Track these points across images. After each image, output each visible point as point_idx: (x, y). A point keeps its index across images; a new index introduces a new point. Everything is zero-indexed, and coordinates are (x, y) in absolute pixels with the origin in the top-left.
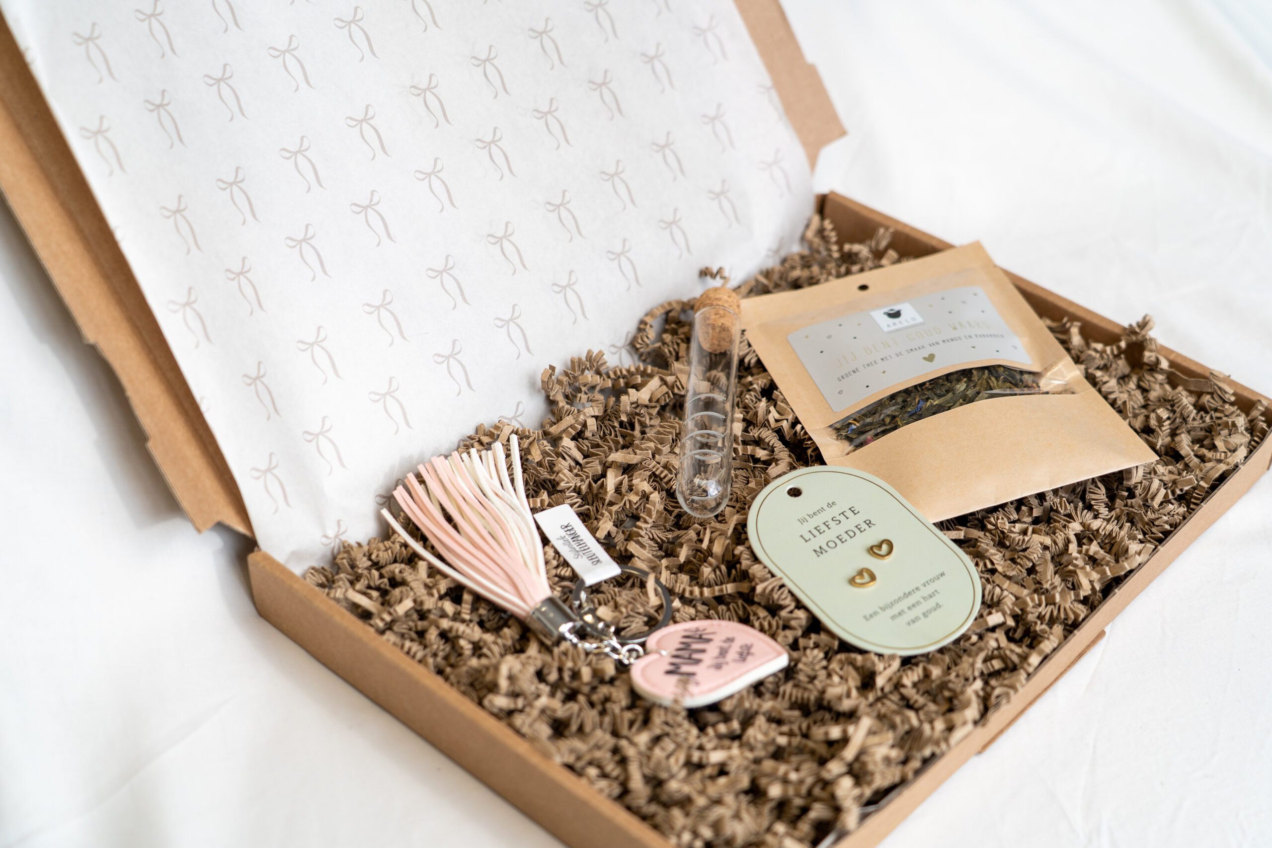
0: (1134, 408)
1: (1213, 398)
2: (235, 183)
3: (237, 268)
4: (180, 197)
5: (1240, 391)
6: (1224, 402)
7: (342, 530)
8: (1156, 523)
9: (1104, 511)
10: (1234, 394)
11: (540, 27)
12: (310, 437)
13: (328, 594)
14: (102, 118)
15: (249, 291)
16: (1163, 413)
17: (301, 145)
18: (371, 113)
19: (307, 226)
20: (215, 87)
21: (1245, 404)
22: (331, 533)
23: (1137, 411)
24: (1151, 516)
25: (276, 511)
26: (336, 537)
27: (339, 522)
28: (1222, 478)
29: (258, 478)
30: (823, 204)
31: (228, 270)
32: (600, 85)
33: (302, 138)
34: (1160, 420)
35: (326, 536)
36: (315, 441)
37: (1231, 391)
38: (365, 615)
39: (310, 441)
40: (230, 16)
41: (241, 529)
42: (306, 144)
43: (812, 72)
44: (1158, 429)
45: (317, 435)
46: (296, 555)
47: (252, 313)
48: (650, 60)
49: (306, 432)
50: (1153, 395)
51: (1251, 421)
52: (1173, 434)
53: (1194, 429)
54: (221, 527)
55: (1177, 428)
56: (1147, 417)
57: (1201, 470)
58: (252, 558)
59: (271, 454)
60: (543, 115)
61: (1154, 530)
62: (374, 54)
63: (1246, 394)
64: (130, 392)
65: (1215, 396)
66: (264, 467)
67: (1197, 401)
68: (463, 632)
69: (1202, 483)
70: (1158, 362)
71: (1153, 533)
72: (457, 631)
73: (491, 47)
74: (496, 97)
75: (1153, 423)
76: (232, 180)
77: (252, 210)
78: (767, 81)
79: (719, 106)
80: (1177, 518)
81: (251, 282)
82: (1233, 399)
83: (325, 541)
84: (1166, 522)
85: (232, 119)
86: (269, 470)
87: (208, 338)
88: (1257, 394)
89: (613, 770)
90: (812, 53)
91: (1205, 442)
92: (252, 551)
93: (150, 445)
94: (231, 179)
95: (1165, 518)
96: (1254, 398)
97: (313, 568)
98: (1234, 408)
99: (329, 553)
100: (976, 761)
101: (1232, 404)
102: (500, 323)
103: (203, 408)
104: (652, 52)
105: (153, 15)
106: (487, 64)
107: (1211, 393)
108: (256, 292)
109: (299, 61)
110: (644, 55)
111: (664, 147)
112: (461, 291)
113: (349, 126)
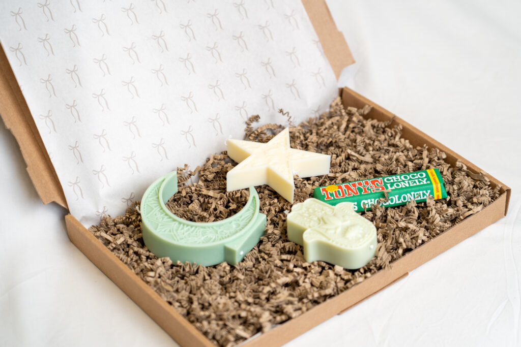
1: (481, 183)
2: (73, 71)
3: (71, 103)
4: (49, 75)
5: (492, 181)
6: (486, 185)
7: (106, 210)
10: (489, 182)
11: (213, 13)
12: (95, 173)
13: (94, 234)
14: (19, 44)
15: (75, 113)
16: (456, 187)
17: (103, 57)
18: (134, 45)
19: (102, 90)
20: (69, 33)
21: (493, 186)
22: (101, 211)
25: (78, 199)
26: (103, 212)
27: (104, 207)
29: (71, 186)
30: (342, 92)
31: (67, 105)
32: (238, 38)
33: (103, 55)
34: (454, 190)
35: (98, 212)
36: (97, 175)
37: (488, 180)
38: (108, 243)
39: (95, 174)
40: (78, 6)
41: (66, 207)
42: (105, 57)
43: (340, 35)
44: (452, 194)
46: (86, 219)
47: (75, 122)
48: (262, 28)
49: (94, 170)
51: (494, 193)
52: (458, 196)
54: (54, 203)
55: (461, 194)
57: (462, 211)
58: (67, 217)
59: (77, 177)
60: (211, 49)
61: (433, 233)
62: (137, 22)
63: (494, 181)
64: (22, 148)
66: (74, 182)
67: (474, 184)
69: (461, 217)
70: (462, 167)
73: (189, 21)
74: (190, 41)
76: (72, 70)
77: (80, 82)
78: (317, 39)
79: (294, 48)
80: (445, 228)
81: (76, 110)
82: (489, 183)
84: (439, 230)
85: (74, 46)
86: (76, 183)
87: (55, 130)
89: (185, 304)
90: (341, 25)
92: (67, 214)
93: (28, 169)
96: (497, 183)
97: (93, 226)
98: (489, 188)
99: (99, 219)
100: (337, 317)
102: (183, 133)
103: (51, 157)
104: (264, 25)
105: (45, 5)
106: (187, 27)
107: (481, 181)
108: (78, 114)
109: (105, 25)
110: (260, 26)
111: (266, 64)
112: (167, 118)
113: (124, 50)
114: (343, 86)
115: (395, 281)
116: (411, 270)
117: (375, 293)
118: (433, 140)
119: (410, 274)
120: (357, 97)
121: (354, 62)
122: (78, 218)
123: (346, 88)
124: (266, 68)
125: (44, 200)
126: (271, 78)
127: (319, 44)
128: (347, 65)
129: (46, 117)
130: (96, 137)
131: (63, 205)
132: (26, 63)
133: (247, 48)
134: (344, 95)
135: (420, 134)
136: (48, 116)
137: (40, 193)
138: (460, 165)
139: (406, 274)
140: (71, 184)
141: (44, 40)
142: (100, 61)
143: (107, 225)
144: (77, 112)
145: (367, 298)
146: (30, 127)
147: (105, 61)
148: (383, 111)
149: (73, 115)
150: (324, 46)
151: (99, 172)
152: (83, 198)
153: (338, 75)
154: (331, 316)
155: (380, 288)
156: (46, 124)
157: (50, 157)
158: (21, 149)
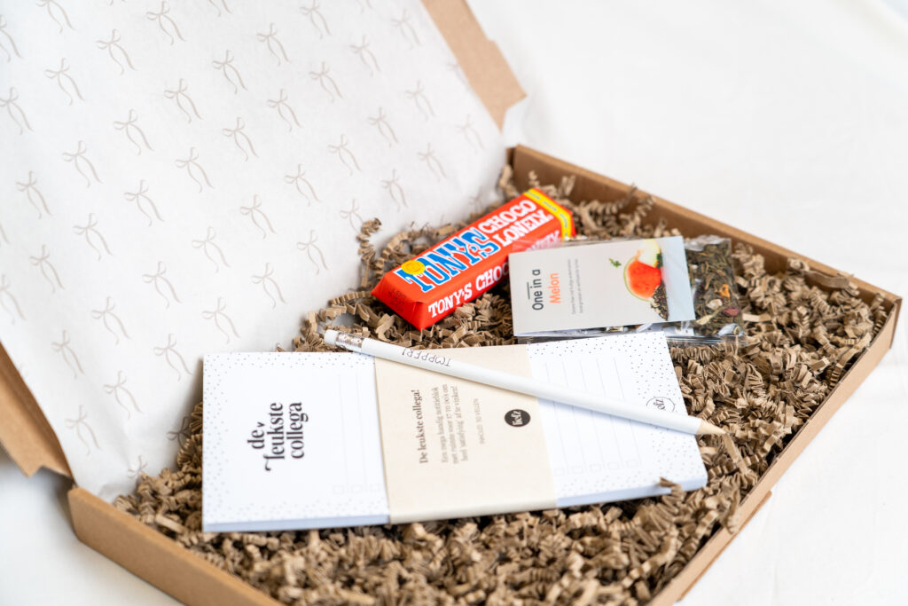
0: (778, 308)
1: (842, 294)
2: (30, 184)
3: (39, 255)
5: (863, 287)
6: (851, 296)
7: (144, 463)
8: (805, 400)
9: (761, 393)
10: (858, 289)
11: (267, 32)
12: (109, 390)
13: (140, 520)
15: (50, 273)
16: (803, 310)
17: (80, 148)
18: (134, 116)
19: (90, 215)
20: (6, 107)
21: (868, 297)
22: (135, 467)
23: (781, 310)
24: (800, 394)
25: (89, 453)
26: (140, 469)
27: (139, 457)
28: (854, 359)
29: (72, 427)
30: (512, 156)
31: (32, 257)
32: (320, 75)
33: (80, 143)
34: (800, 316)
35: (130, 470)
36: (113, 393)
37: (855, 287)
38: (171, 534)
39: (110, 393)
40: (11, 47)
41: (60, 470)
42: (83, 147)
43: (493, 48)
44: (799, 324)
45: (115, 387)
46: (106, 488)
47: (54, 291)
48: (358, 50)
49: (106, 386)
50: (794, 296)
51: (873, 311)
52: (812, 326)
53: (828, 321)
54: (44, 470)
55: (815, 321)
56: (790, 314)
57: (836, 355)
58: (72, 494)
59: (80, 407)
60: (276, 104)
61: (803, 405)
62: (132, 67)
63: (867, 289)
65: (843, 292)
66: (76, 418)
67: (829, 298)
68: (253, 539)
69: (838, 365)
70: (801, 267)
71: (802, 408)
72: (248, 539)
73: (227, 52)
74: (236, 92)
75: (795, 319)
77: (45, 206)
78: (454, 60)
79: (418, 83)
80: (821, 395)
81: (51, 265)
82: (857, 293)
83: (130, 474)
84: (813, 399)
85: (22, 132)
86: (80, 420)
87: (21, 315)
88: (876, 288)
90: (491, 31)
91: (838, 331)
92: (71, 488)
94: (26, 182)
95: (812, 395)
96: (874, 292)
97: (121, 497)
98: (859, 301)
99: (134, 485)
101: (857, 298)
102: (257, 280)
103: (23, 373)
104: (359, 44)
106: (226, 66)
107: (840, 290)
108: (56, 274)
109: (71, 79)
110: (353, 46)
111: (378, 120)
112: (222, 255)
113: (117, 129)
120: (548, 161)
121: (523, 96)
122: (94, 490)
123: (519, 146)
124: (379, 128)
125: (26, 467)
126: (390, 145)
127: (460, 70)
128: (512, 103)
134: (517, 161)
143: (155, 493)
148: (606, 182)
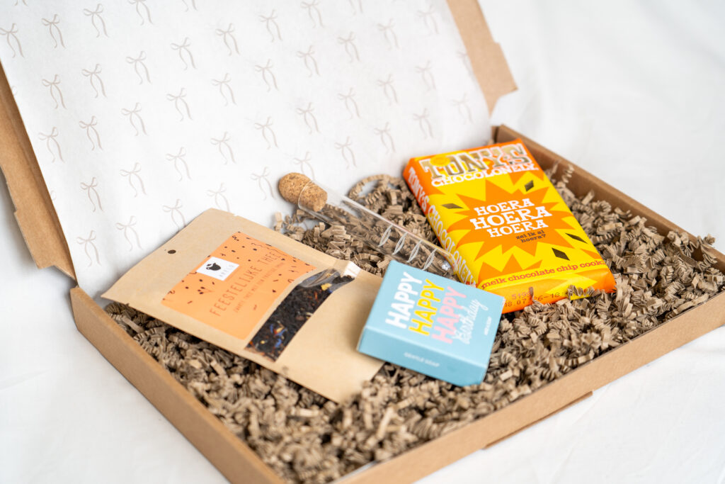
114: (497, 123)
115: (571, 404)
116: (597, 388)
117: (541, 419)
118: (633, 201)
119: (594, 393)
129: (49, 137)
130: (123, 173)
131: (69, 273)
132: (22, 54)
133: (358, 58)
135: (613, 193)
136: (51, 136)
137: (32, 251)
138: (673, 237)
139: (589, 394)
140: (82, 241)
141: (51, 23)
142: (136, 61)
144: (97, 133)
145: (527, 426)
146: (24, 153)
147: (143, 61)
149: (90, 138)
150: (473, 62)
151: (126, 226)
152: (99, 262)
153: (491, 107)
154: (471, 451)
155: (548, 413)
156: (48, 146)
157: (52, 198)
158: (7, 183)
